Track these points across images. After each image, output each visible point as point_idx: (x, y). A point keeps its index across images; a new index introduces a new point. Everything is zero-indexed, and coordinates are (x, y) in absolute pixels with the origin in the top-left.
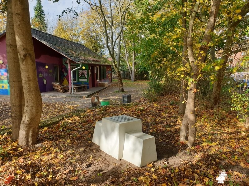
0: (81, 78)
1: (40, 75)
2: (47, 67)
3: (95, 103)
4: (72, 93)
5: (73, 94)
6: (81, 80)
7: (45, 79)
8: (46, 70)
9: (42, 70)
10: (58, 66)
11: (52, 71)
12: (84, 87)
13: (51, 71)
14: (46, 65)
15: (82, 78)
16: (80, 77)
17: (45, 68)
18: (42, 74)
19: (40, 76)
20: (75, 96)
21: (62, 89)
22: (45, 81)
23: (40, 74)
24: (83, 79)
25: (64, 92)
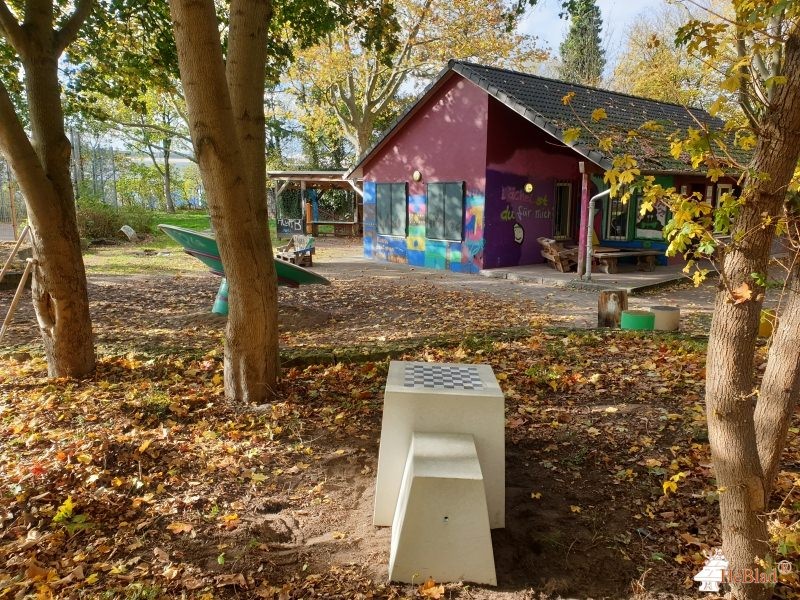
0: (644, 225)
1: (505, 212)
2: (529, 188)
3: (608, 315)
4: (587, 274)
5: (590, 278)
6: (641, 233)
7: (520, 226)
8: (527, 197)
9: (513, 198)
10: (570, 185)
11: (545, 200)
12: (643, 258)
13: (542, 200)
14: (527, 182)
15: (648, 225)
16: (639, 221)
17: (525, 191)
18: (511, 209)
19: (505, 215)
20: (592, 286)
21: (561, 260)
22: (519, 233)
23: (505, 209)
24: (651, 228)
25: (568, 268)
